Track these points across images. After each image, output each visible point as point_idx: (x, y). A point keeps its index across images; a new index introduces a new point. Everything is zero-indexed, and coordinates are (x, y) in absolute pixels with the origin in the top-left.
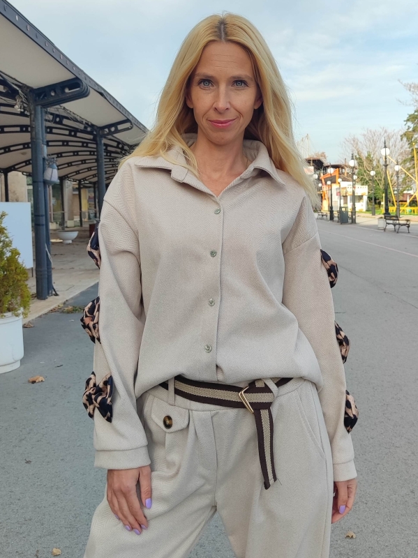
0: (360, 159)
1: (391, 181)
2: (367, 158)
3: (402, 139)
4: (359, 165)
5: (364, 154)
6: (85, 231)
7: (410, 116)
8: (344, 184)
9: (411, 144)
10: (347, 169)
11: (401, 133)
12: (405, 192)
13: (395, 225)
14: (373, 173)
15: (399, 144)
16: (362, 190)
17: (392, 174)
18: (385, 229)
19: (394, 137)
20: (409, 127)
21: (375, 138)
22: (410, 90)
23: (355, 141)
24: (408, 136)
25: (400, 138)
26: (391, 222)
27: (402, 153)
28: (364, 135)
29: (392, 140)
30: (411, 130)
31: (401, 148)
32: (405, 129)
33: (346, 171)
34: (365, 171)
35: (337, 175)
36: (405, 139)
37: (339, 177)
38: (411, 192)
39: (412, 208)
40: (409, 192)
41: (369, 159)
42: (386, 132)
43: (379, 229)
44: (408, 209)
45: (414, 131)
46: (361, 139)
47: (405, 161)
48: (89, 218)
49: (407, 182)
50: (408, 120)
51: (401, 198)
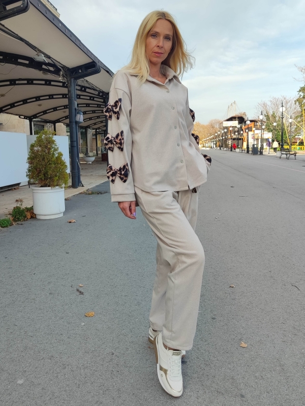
0: (268, 116)
1: (287, 130)
2: (272, 115)
3: (295, 103)
4: (267, 120)
5: (271, 113)
6: (99, 158)
7: (301, 88)
8: (257, 132)
9: (301, 106)
10: (259, 123)
11: (295, 99)
12: (296, 137)
13: (287, 154)
14: (275, 124)
15: (293, 106)
16: (268, 135)
17: (288, 125)
18: (280, 158)
19: (291, 102)
20: (300, 95)
21: (278, 103)
22: (302, 71)
23: (265, 105)
24: (299, 101)
25: (294, 102)
26: (284, 153)
27: (295, 112)
28: (271, 101)
29: (289, 104)
30: (302, 97)
31: (295, 109)
32: (298, 97)
33: (259, 124)
34: (271, 124)
35: (253, 126)
36: (297, 103)
37: (254, 127)
38: (301, 137)
39: (300, 147)
40: (299, 137)
41: (274, 116)
42: (285, 99)
43: (277, 157)
44: (298, 147)
45: (304, 98)
46: (269, 103)
47: (297, 117)
48: (102, 151)
49: (298, 130)
50: (300, 91)
51: (294, 141)
